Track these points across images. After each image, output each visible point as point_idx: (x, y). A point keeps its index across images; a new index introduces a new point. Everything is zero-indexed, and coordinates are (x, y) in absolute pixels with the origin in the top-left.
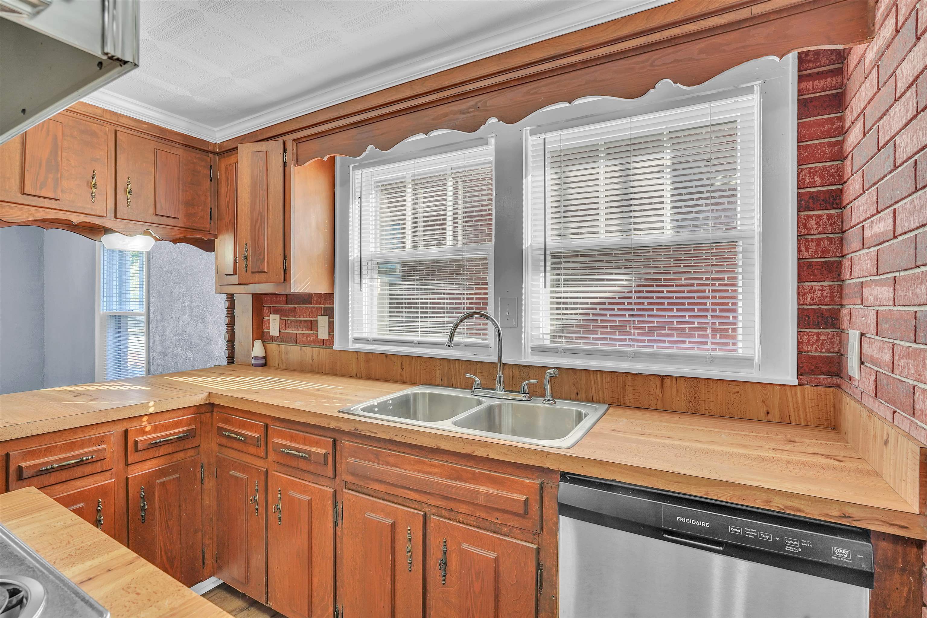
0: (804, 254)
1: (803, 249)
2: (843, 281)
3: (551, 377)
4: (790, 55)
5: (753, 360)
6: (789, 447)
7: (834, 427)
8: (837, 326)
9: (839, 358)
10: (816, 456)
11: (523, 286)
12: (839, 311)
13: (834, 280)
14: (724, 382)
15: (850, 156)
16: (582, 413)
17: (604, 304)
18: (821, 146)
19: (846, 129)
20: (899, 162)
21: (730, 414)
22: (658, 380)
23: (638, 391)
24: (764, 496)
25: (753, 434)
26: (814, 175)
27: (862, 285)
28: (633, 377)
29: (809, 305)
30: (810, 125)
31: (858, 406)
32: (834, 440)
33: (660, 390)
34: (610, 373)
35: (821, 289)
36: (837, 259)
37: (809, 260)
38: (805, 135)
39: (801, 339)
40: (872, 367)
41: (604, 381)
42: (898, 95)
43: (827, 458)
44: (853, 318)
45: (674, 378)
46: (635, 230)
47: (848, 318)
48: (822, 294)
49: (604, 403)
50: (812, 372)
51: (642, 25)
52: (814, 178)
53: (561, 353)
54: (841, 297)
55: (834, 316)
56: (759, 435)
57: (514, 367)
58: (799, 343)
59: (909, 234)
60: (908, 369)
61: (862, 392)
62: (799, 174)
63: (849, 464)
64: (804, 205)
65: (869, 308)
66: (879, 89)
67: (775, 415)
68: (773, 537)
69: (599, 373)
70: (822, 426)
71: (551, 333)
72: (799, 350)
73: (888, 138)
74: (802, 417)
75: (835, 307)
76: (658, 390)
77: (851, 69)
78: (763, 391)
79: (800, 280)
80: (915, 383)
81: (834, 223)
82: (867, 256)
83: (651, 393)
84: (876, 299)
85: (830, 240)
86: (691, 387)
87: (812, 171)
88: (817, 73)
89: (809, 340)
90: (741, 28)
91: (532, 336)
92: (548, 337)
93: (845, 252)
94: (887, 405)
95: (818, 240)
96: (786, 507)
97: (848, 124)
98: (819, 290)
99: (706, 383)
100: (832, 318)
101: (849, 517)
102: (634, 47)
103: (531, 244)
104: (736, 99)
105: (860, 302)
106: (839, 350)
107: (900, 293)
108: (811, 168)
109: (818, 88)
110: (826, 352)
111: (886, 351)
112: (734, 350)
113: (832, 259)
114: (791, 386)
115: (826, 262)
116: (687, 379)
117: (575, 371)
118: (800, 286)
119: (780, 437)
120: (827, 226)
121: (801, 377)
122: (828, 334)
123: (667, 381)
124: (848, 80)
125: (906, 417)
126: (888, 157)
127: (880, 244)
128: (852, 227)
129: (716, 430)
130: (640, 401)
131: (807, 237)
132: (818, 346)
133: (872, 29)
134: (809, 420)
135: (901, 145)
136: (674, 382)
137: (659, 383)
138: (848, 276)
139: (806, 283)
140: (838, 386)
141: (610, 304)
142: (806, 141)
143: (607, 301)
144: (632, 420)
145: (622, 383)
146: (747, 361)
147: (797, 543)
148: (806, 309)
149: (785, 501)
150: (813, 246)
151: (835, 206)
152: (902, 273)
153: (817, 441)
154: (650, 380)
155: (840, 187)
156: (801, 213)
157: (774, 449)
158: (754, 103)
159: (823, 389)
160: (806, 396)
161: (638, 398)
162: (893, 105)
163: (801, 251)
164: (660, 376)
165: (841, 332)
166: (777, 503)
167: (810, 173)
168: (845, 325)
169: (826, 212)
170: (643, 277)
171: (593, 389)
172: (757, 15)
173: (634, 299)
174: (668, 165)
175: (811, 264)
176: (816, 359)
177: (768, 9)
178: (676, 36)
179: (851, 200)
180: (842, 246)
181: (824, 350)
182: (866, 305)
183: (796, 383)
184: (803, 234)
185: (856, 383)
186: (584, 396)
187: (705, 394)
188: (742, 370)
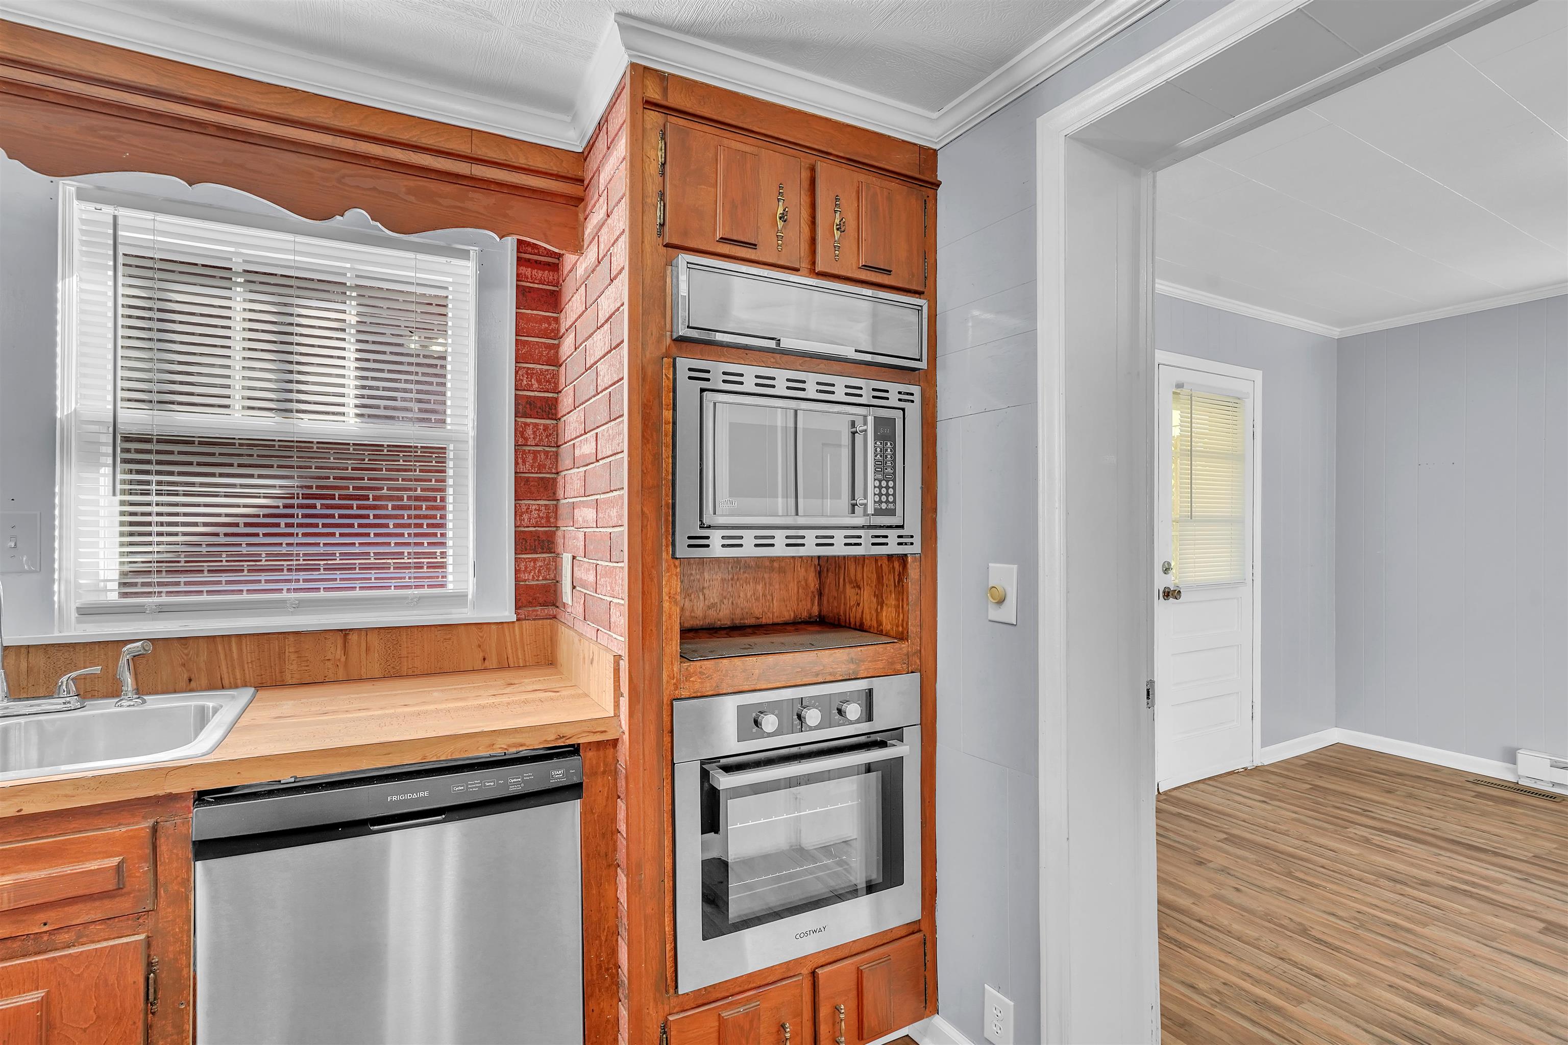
0: (521, 468)
1: (520, 461)
2: (558, 500)
3: (134, 656)
4: (509, 238)
5: (467, 596)
6: (508, 690)
7: (550, 662)
8: (552, 551)
9: (555, 585)
10: (535, 692)
11: (57, 490)
12: (554, 532)
13: (550, 498)
14: (433, 628)
15: (564, 365)
16: (208, 708)
17: (237, 525)
18: (538, 346)
19: (561, 334)
20: (600, 389)
21: (440, 668)
22: (339, 638)
23: (306, 659)
24: (487, 741)
25: (469, 685)
26: (532, 377)
27: (573, 506)
28: (296, 639)
29: (527, 527)
30: (529, 319)
31: (572, 633)
32: (551, 675)
33: (343, 652)
34: (256, 637)
35: (538, 508)
36: (553, 476)
37: (526, 475)
38: (523, 329)
39: (518, 566)
40: (582, 590)
41: (244, 650)
42: (599, 325)
43: (545, 692)
44: (566, 540)
45: (363, 632)
46: (298, 411)
47: (563, 541)
48: (539, 515)
49: (245, 685)
50: (530, 604)
51: (325, 116)
52: (531, 381)
53: (153, 612)
54: (556, 518)
55: (550, 539)
56: (477, 685)
57: (31, 650)
58: (517, 571)
59: (606, 459)
60: (606, 587)
61: (575, 618)
62: (516, 373)
63: (564, 693)
64: (521, 410)
65: (579, 530)
66: (586, 309)
67: (492, 662)
68: (497, 782)
69: (233, 640)
70: (540, 664)
71: (120, 578)
72: (517, 579)
73: (592, 362)
74: (520, 657)
75: (551, 529)
76: (339, 653)
77: (565, 272)
78: (480, 634)
79: (517, 498)
80: (611, 599)
81: (550, 434)
82: (577, 476)
83: (327, 658)
84: (584, 521)
85: (546, 453)
86: (388, 641)
87: (529, 371)
88: (536, 261)
89: (526, 568)
90: (459, 184)
91: (78, 586)
92: (115, 586)
93: (560, 469)
94: (593, 625)
95: (535, 452)
96: (509, 746)
97: (563, 330)
98: (536, 510)
99: (409, 633)
100: (549, 541)
101: (564, 737)
102: (313, 144)
103: (75, 409)
104: (449, 260)
105: (572, 524)
106: (555, 577)
107: (600, 515)
108: (528, 368)
109: (536, 279)
110: (543, 580)
111: (591, 572)
112: (442, 586)
113: (548, 476)
114: (508, 623)
115: (542, 478)
116: (381, 631)
117: (184, 641)
118: (518, 505)
119: (499, 682)
120: (544, 438)
121: (519, 611)
122: (544, 559)
123: (353, 638)
124: (563, 281)
125: (605, 633)
126: (593, 381)
127: (587, 465)
128: (566, 443)
129: (426, 689)
130: (310, 673)
131: (525, 448)
132: (535, 573)
133: (582, 244)
134: (527, 659)
135: (601, 373)
136: (363, 637)
137: (340, 642)
138: (562, 496)
139: (523, 502)
140: (555, 617)
141: (247, 525)
142: (523, 336)
143: (241, 521)
144: (303, 701)
145: (277, 650)
146: (459, 598)
147: (520, 780)
148: (523, 531)
149: (508, 740)
150: (530, 458)
151: (550, 416)
152: (603, 496)
153: (534, 679)
154: (325, 638)
155: (555, 395)
156: (518, 419)
157: (494, 695)
158: (469, 272)
159: (540, 622)
160: (524, 634)
161: (306, 668)
162: (595, 331)
163: (518, 464)
164: (341, 630)
165: (557, 557)
166: (500, 744)
167: (527, 374)
168: (560, 549)
169: (543, 421)
170: (314, 483)
171: (224, 667)
172: (477, 177)
173: (298, 517)
174: (352, 323)
175: (528, 479)
176: (533, 589)
177: (488, 176)
178: (377, 157)
179: (564, 413)
180: (557, 461)
181: (541, 578)
182: (577, 527)
183: (514, 618)
184: (520, 443)
185: (569, 610)
186: (204, 682)
187: (407, 647)
188: (454, 611)
